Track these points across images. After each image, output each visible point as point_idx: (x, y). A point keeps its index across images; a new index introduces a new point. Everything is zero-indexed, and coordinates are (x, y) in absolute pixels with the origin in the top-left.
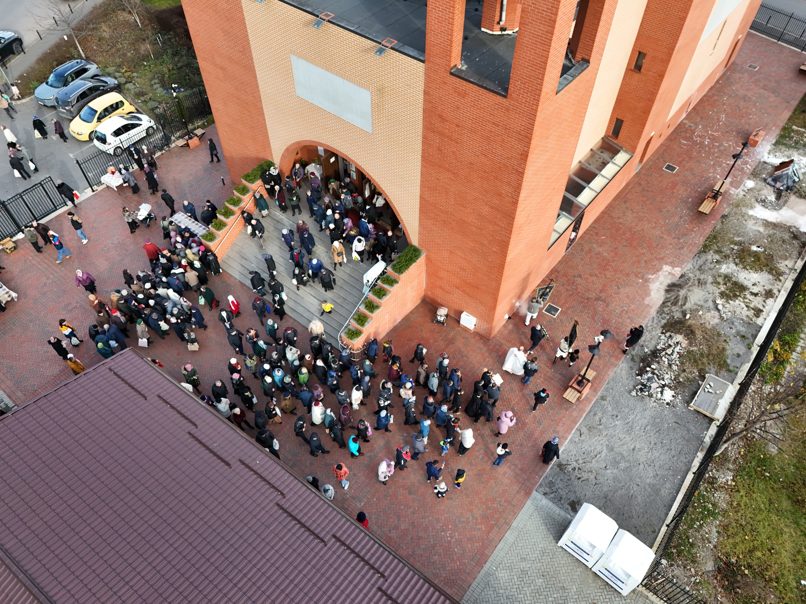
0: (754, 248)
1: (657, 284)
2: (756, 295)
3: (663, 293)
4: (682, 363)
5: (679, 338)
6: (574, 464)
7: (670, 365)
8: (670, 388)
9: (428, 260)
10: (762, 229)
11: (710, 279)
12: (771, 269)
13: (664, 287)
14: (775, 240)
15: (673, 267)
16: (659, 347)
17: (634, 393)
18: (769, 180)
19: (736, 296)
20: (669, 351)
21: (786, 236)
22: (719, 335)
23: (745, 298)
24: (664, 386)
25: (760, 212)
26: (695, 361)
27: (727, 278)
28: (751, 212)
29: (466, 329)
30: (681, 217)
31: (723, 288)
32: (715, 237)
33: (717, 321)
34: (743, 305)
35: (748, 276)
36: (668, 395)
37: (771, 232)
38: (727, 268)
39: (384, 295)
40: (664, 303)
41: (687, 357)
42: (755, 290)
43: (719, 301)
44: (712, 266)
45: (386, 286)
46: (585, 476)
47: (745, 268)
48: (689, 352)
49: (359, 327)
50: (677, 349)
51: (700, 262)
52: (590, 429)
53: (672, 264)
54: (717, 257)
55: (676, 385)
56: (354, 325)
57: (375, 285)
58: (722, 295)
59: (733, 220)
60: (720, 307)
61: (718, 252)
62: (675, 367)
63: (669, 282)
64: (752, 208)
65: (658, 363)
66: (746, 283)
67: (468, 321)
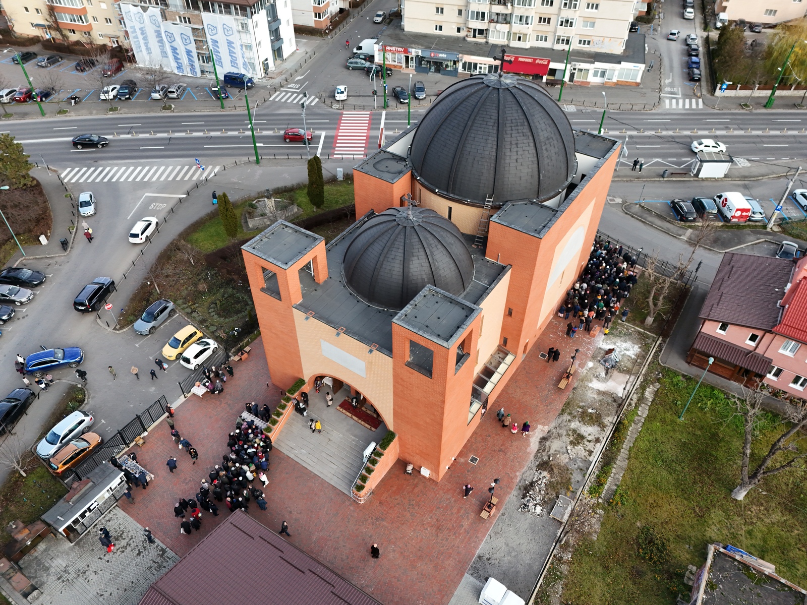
0: (590, 411)
1: (535, 437)
2: (590, 441)
3: (537, 444)
4: (547, 489)
5: (545, 473)
6: (488, 556)
7: (540, 491)
8: (540, 505)
9: (400, 438)
10: (596, 396)
11: (565, 433)
12: (600, 424)
13: (538, 440)
14: (603, 404)
15: (544, 426)
16: (534, 480)
17: (520, 510)
18: (602, 361)
19: (579, 443)
20: (540, 482)
21: (610, 400)
22: (568, 470)
23: (584, 444)
24: (536, 504)
25: (596, 385)
26: (554, 488)
27: (574, 431)
28: (590, 385)
29: (424, 477)
30: (549, 391)
31: (571, 438)
32: (569, 404)
33: (567, 460)
34: (582, 449)
35: (586, 429)
36: (539, 509)
37: (601, 398)
38: (575, 425)
39: (376, 463)
40: (538, 451)
41: (550, 485)
42: (590, 438)
43: (569, 448)
44: (566, 424)
45: (377, 458)
46: (493, 562)
47: (584, 424)
48: (550, 482)
49: (363, 484)
50: (544, 481)
51: (560, 421)
52: (496, 533)
53: (544, 424)
54: (569, 417)
55: (544, 503)
56: (359, 482)
57: (370, 457)
58: (572, 443)
59: (579, 391)
60: (569, 451)
61: (570, 414)
62: (542, 492)
63: (541, 436)
64: (591, 381)
65: (533, 490)
66: (585, 434)
67: (425, 472)
